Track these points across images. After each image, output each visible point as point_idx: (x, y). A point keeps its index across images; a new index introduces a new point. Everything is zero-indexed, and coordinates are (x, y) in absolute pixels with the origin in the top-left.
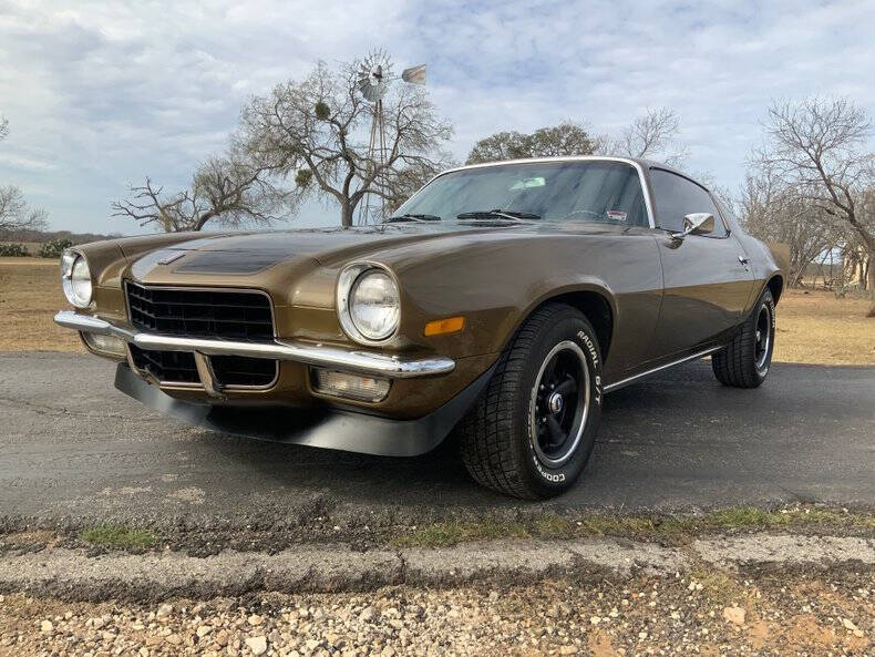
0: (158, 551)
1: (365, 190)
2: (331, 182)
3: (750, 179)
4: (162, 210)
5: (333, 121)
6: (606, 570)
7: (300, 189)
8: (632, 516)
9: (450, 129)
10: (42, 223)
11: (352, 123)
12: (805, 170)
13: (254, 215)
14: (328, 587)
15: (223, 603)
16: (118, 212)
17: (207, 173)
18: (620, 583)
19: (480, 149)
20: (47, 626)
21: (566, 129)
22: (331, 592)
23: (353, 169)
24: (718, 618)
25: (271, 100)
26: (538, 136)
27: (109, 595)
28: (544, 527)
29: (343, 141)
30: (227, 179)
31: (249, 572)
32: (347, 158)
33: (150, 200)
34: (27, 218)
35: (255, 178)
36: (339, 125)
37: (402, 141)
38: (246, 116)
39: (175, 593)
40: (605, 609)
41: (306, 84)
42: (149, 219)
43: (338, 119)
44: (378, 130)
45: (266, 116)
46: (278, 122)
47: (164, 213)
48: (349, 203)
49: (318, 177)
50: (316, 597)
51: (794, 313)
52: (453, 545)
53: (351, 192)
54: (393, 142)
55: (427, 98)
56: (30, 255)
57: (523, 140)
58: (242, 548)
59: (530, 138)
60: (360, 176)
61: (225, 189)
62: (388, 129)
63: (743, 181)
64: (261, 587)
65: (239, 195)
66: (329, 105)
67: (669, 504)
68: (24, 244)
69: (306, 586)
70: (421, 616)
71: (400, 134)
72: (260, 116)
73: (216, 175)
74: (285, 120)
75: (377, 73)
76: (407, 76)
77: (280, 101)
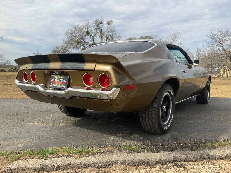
3: (198, 49)
5: (91, 35)
9: (120, 37)
10: (10, 63)
11: (96, 36)
12: (219, 47)
14: (193, 160)
17: (55, 49)
22: (194, 161)
25: (73, 30)
27: (141, 164)
29: (93, 40)
30: (60, 51)
31: (172, 157)
34: (6, 62)
35: (68, 50)
36: (92, 36)
38: (67, 34)
41: (83, 26)
43: (92, 35)
44: (101, 37)
45: (72, 34)
46: (75, 36)
50: (191, 163)
51: (215, 84)
56: (6, 72)
58: (164, 151)
61: (60, 53)
62: (104, 37)
63: (196, 50)
64: (176, 161)
66: (90, 31)
68: (4, 68)
71: (107, 38)
72: (70, 34)
73: (57, 50)
74: (77, 35)
75: (101, 22)
76: (108, 23)
77: (76, 30)
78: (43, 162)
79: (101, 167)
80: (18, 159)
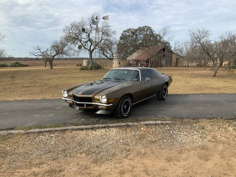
0: (82, 125)
1: (95, 48)
2: (86, 47)
4: (42, 53)
5: (86, 32)
6: (130, 125)
7: (79, 50)
8: (134, 120)
11: (91, 33)
13: (67, 55)
15: (90, 130)
16: (31, 54)
18: (131, 126)
19: (124, 33)
20: (74, 132)
21: (146, 27)
22: (101, 128)
23: (92, 44)
24: (141, 129)
25: (70, 26)
26: (139, 29)
27: (79, 130)
28: (124, 121)
29: (89, 37)
30: (59, 46)
31: (92, 127)
32: (90, 41)
33: (39, 51)
35: (66, 45)
36: (88, 33)
37: (103, 35)
38: (64, 31)
39: (85, 129)
40: (129, 128)
41: (79, 23)
42: (39, 56)
44: (97, 33)
45: (69, 31)
46: (72, 32)
47: (42, 54)
48: (91, 52)
49: (84, 46)
52: (114, 123)
53: (92, 49)
54: (101, 36)
55: (109, 24)
56: (8, 66)
57: (135, 30)
58: (91, 125)
59: (136, 29)
60: (93, 45)
61: (59, 48)
62: (100, 33)
65: (63, 50)
66: (85, 29)
67: (139, 118)
69: (98, 128)
70: (110, 130)
72: (67, 31)
73: (56, 45)
74: (74, 31)
75: (96, 18)
76: (104, 18)
77: (72, 27)
78: (41, 130)
79: (63, 131)
80: (31, 129)
